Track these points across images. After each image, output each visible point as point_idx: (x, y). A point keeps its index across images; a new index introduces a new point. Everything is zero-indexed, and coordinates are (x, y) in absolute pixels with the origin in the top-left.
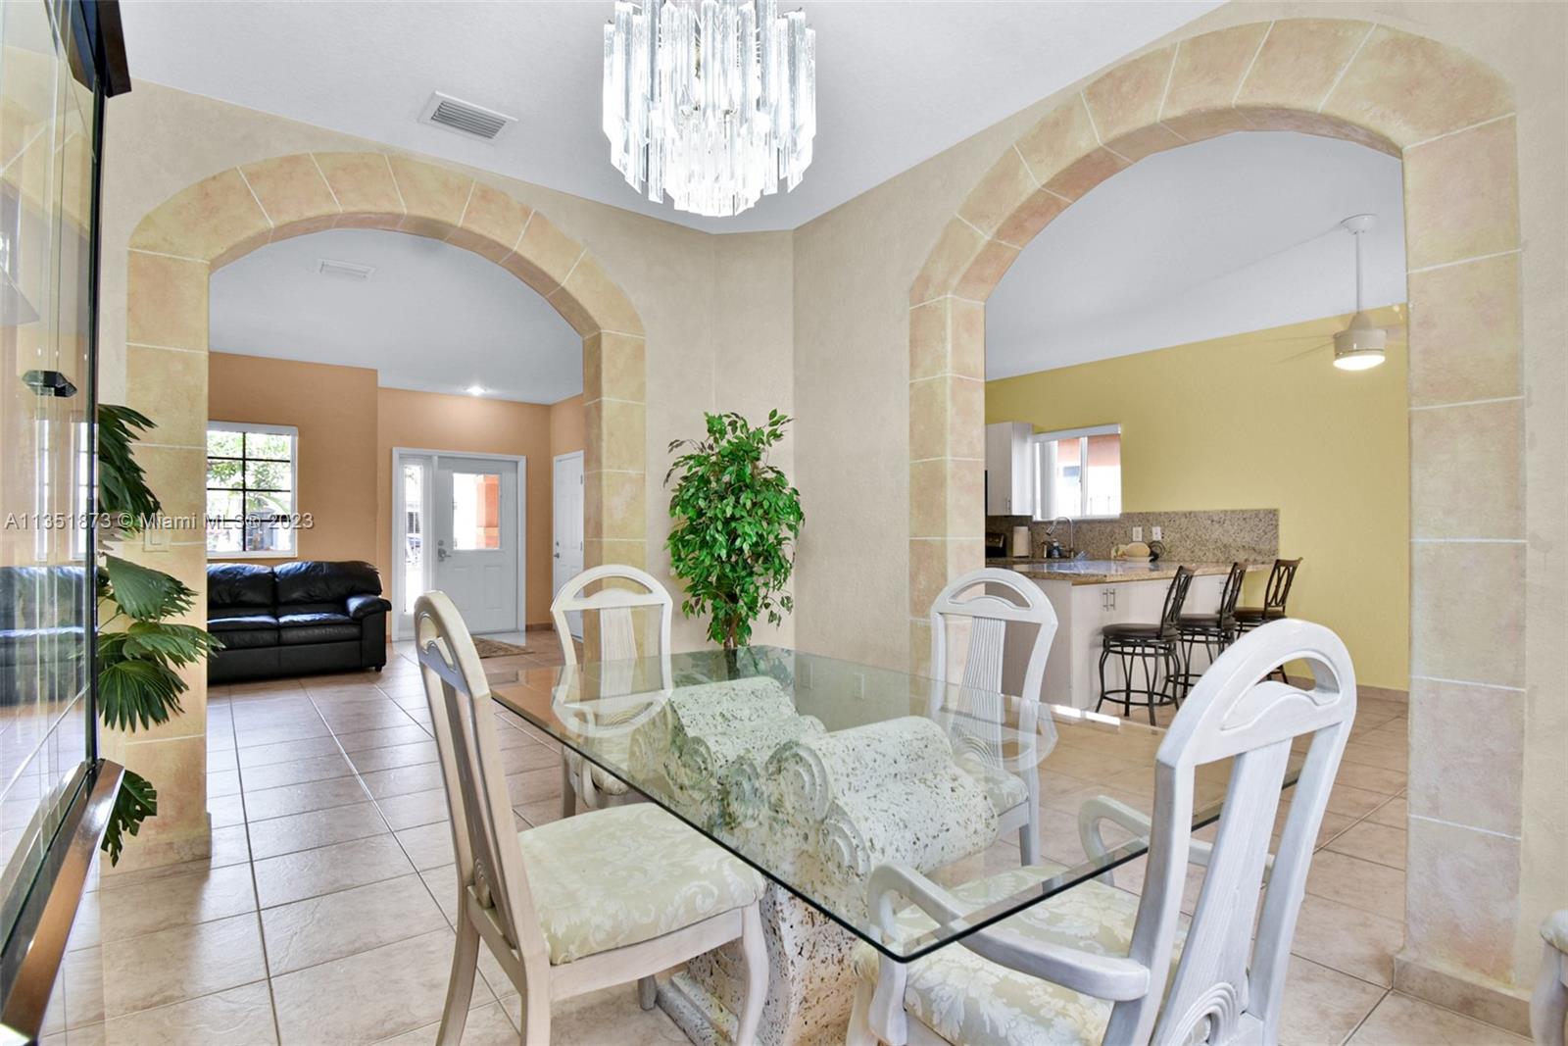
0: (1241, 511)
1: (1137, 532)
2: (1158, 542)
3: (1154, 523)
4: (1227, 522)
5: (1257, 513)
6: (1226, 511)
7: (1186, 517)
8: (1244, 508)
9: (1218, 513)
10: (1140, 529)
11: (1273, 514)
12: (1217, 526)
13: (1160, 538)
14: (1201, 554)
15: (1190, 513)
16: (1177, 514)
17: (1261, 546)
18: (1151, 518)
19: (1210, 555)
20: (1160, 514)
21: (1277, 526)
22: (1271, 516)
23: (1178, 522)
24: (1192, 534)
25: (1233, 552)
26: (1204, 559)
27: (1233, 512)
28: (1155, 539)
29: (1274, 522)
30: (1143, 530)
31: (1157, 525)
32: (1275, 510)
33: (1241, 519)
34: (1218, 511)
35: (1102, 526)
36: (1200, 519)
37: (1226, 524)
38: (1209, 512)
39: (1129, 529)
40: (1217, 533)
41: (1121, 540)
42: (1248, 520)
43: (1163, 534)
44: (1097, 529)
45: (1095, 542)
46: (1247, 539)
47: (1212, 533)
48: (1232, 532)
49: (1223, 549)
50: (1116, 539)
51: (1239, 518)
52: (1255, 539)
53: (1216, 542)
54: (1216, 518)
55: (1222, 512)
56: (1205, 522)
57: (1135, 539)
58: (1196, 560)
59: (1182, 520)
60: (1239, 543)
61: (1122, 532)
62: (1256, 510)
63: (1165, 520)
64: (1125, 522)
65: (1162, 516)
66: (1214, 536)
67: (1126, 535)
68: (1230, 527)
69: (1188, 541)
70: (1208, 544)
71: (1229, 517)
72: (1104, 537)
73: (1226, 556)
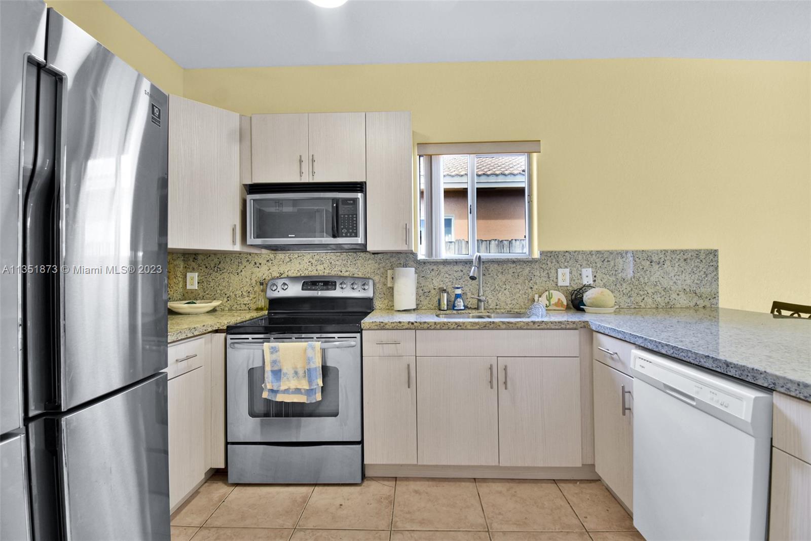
0: (682, 251)
1: (564, 275)
2: (588, 286)
3: (584, 263)
4: (668, 263)
5: (698, 253)
6: (666, 251)
7: (622, 257)
8: (685, 248)
9: (657, 252)
10: (567, 271)
11: (714, 253)
12: (656, 267)
13: (591, 282)
14: (639, 299)
15: (627, 252)
16: (611, 253)
17: (703, 290)
18: (580, 257)
19: (649, 301)
20: (591, 253)
21: (717, 268)
22: (711, 257)
23: (612, 263)
24: (629, 277)
25: (674, 296)
26: (643, 305)
27: (673, 252)
28: (585, 282)
29: (714, 263)
30: (571, 273)
31: (588, 266)
32: (716, 251)
33: (682, 260)
34: (657, 250)
35: (518, 267)
36: (637, 260)
37: (665, 266)
38: (648, 251)
39: (553, 271)
40: (656, 276)
41: (543, 285)
42: (689, 261)
43: (595, 276)
44: (511, 271)
45: (508, 287)
46: (689, 282)
47: (651, 276)
48: (672, 274)
49: (663, 293)
50: (536, 283)
51: (679, 259)
52: (696, 281)
53: (655, 285)
54: (655, 258)
55: (661, 251)
56: (643, 263)
57: (560, 283)
58: (632, 307)
59: (617, 260)
60: (680, 287)
61: (544, 274)
62: (697, 250)
63: (597, 260)
64: (548, 263)
65: (594, 256)
66: (653, 279)
67: (549, 278)
68: (671, 268)
69: (624, 285)
70: (646, 288)
71: (668, 258)
72: (520, 280)
73: (667, 301)
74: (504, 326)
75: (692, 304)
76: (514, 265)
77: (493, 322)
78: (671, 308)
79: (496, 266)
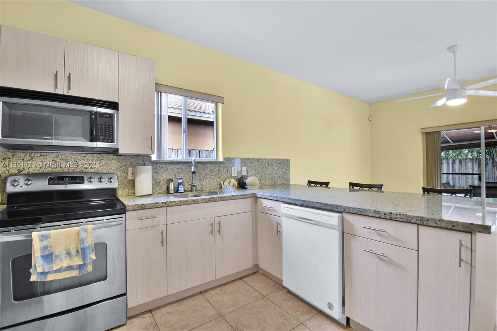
0: (279, 159)
1: (234, 170)
2: (245, 176)
3: (243, 164)
6: (274, 159)
7: (258, 162)
8: (279, 158)
10: (236, 168)
11: (288, 160)
12: (270, 166)
13: (246, 174)
14: (264, 181)
15: (260, 159)
16: (254, 159)
17: (285, 177)
18: (241, 161)
20: (246, 159)
21: (290, 167)
22: (288, 162)
23: (254, 164)
24: (260, 171)
25: (276, 179)
26: (265, 184)
27: (276, 159)
28: (243, 174)
29: (289, 165)
31: (245, 165)
32: (289, 160)
33: (279, 163)
34: (270, 159)
35: (213, 166)
36: (263, 163)
37: (273, 166)
38: (267, 159)
39: (230, 168)
40: (270, 170)
41: (225, 176)
42: (281, 164)
43: (247, 171)
44: (209, 168)
45: (207, 177)
46: (281, 173)
47: (268, 170)
48: (275, 170)
49: (272, 178)
50: (222, 175)
51: (278, 163)
52: (283, 173)
53: (270, 175)
54: (270, 163)
55: (272, 159)
56: (266, 165)
57: (233, 175)
58: (262, 185)
59: (256, 163)
60: (278, 175)
61: (225, 170)
62: (283, 159)
63: (248, 163)
64: (227, 164)
65: (247, 161)
66: (269, 172)
67: (228, 172)
68: (275, 167)
69: (259, 175)
70: (267, 176)
71: (274, 162)
72: (214, 174)
73: (274, 181)
74: (218, 200)
75: (282, 183)
76: (211, 165)
77: (213, 198)
78: (275, 185)
79: (201, 165)
